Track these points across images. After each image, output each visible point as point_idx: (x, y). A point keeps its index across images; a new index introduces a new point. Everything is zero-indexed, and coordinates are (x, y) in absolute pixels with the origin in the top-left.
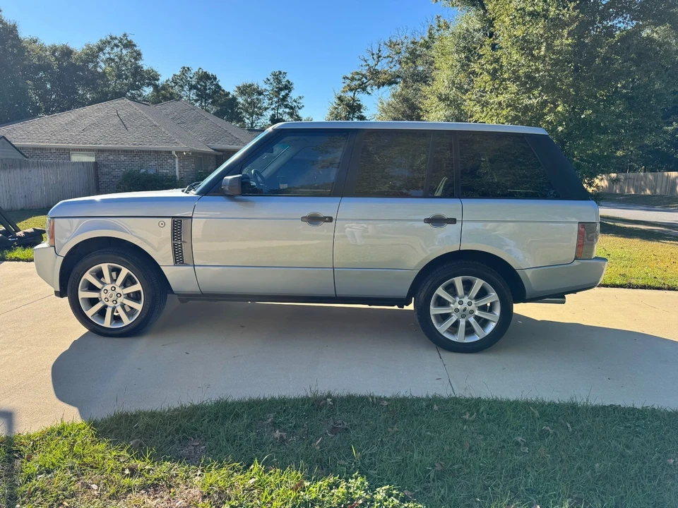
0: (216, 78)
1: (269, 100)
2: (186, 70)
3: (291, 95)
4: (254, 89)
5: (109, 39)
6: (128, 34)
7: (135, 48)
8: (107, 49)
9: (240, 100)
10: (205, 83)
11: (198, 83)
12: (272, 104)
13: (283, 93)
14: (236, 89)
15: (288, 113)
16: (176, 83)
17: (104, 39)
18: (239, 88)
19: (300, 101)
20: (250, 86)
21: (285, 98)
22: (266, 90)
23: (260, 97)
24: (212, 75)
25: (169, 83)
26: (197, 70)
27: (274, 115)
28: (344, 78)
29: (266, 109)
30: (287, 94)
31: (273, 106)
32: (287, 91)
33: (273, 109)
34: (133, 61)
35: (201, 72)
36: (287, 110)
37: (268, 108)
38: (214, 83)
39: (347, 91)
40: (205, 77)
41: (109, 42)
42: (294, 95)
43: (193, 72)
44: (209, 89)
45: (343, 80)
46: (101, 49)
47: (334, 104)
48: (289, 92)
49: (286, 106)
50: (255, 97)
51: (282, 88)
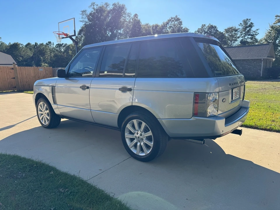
0: (216, 27)
1: (241, 33)
2: (203, 26)
3: (252, 29)
4: (233, 29)
5: (171, 18)
6: (177, 15)
7: (180, 21)
8: (170, 23)
9: (227, 35)
10: (211, 30)
11: (208, 30)
12: (242, 35)
13: (248, 29)
14: (224, 30)
15: (250, 38)
16: (199, 32)
17: (169, 19)
18: (226, 30)
19: (257, 31)
20: (231, 28)
21: (249, 31)
22: (239, 29)
23: (236, 32)
24: (215, 26)
25: (196, 32)
26: (208, 25)
27: (242, 40)
28: (276, 17)
29: (239, 37)
30: (250, 29)
31: (243, 36)
32: (250, 28)
33: (242, 37)
34: (179, 26)
35: (210, 25)
36: (250, 37)
37: (240, 37)
38: (215, 29)
39: (277, 23)
40: (212, 27)
41: (171, 20)
42: (253, 29)
43: (206, 26)
44: (213, 32)
45: (275, 18)
46: (167, 23)
47: (269, 31)
48: (251, 28)
49: (249, 35)
50: (234, 33)
51: (248, 26)
